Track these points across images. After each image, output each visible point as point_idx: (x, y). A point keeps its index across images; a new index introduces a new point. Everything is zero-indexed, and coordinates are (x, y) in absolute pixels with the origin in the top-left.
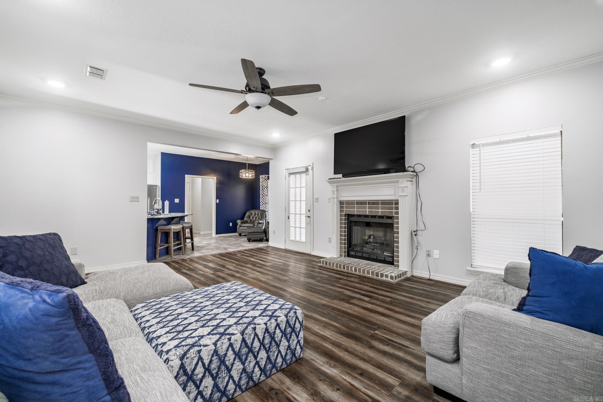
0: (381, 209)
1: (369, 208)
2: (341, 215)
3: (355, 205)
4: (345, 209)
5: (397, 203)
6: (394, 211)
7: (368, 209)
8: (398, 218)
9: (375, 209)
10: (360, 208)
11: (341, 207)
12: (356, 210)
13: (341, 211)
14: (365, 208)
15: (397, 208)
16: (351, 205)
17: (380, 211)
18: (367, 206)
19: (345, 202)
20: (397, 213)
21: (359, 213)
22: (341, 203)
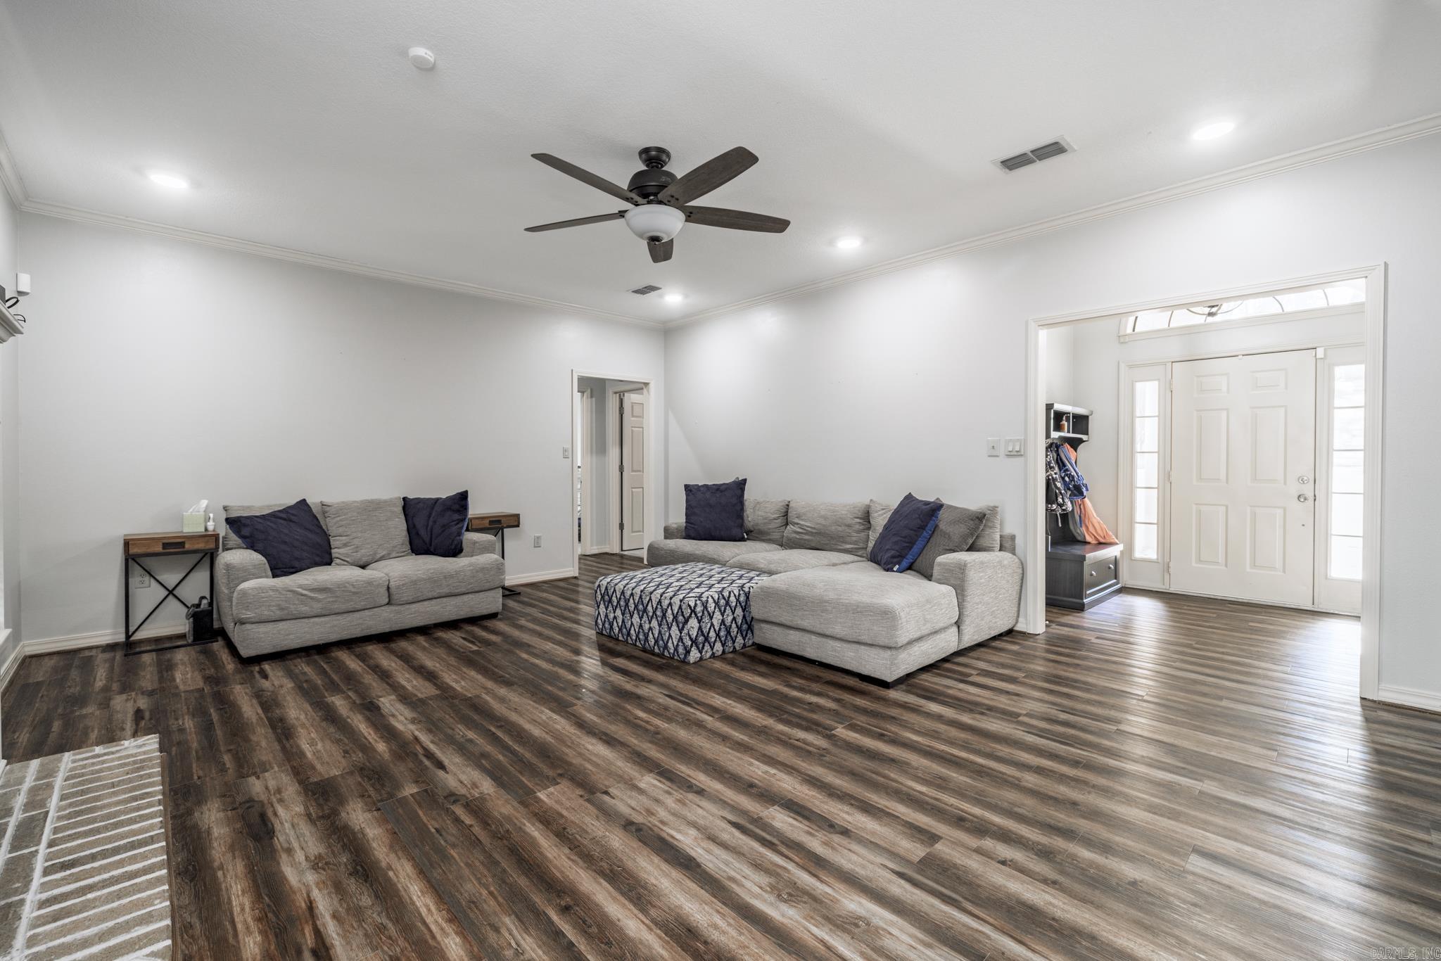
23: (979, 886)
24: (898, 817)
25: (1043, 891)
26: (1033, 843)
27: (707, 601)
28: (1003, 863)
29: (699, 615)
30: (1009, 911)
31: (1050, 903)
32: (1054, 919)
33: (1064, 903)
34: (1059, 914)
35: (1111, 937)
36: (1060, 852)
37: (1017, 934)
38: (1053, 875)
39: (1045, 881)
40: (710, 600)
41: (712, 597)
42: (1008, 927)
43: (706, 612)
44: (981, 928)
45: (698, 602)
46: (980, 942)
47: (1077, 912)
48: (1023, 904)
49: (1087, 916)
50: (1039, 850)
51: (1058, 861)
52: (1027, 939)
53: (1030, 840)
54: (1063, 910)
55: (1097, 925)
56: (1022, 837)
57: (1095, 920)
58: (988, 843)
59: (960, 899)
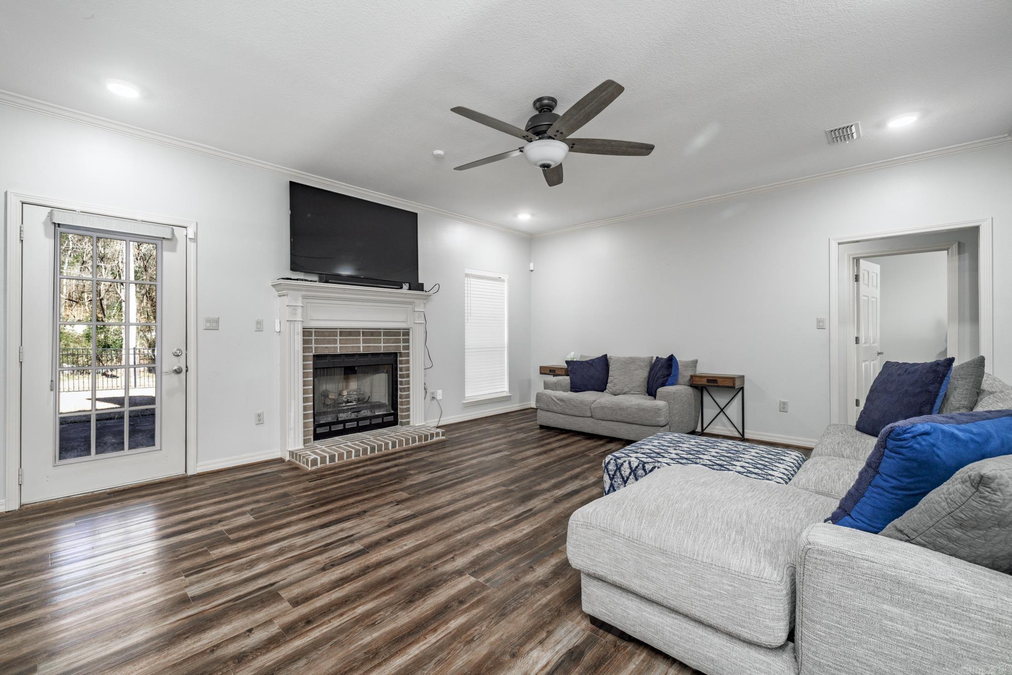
0: (384, 343)
1: (365, 341)
2: (305, 358)
3: (337, 336)
4: (313, 346)
5: (406, 333)
6: (402, 344)
7: (363, 343)
8: (408, 355)
9: (375, 343)
10: (346, 342)
11: (305, 342)
12: (338, 345)
13: (305, 350)
14: (358, 341)
15: (407, 341)
16: (329, 336)
17: (382, 346)
18: (361, 338)
19: (313, 330)
20: (407, 348)
21: (344, 352)
22: (306, 332)
23: (239, 613)
24: (328, 591)
25: (211, 642)
26: (257, 656)
27: (622, 464)
28: (250, 631)
29: (611, 473)
30: (210, 619)
31: (199, 641)
32: (187, 637)
33: (193, 648)
34: (189, 641)
35: (151, 660)
36: (236, 668)
37: (195, 618)
38: (220, 653)
39: (217, 646)
40: (626, 465)
41: (630, 463)
42: (200, 616)
43: (618, 474)
44: (210, 605)
45: (612, 461)
46: (202, 603)
47: (181, 652)
48: (210, 628)
49: (174, 656)
50: (247, 656)
51: (229, 663)
52: (186, 621)
53: (261, 655)
54: (189, 645)
55: (165, 657)
56: (268, 651)
57: (169, 658)
58: (274, 629)
59: (236, 602)
